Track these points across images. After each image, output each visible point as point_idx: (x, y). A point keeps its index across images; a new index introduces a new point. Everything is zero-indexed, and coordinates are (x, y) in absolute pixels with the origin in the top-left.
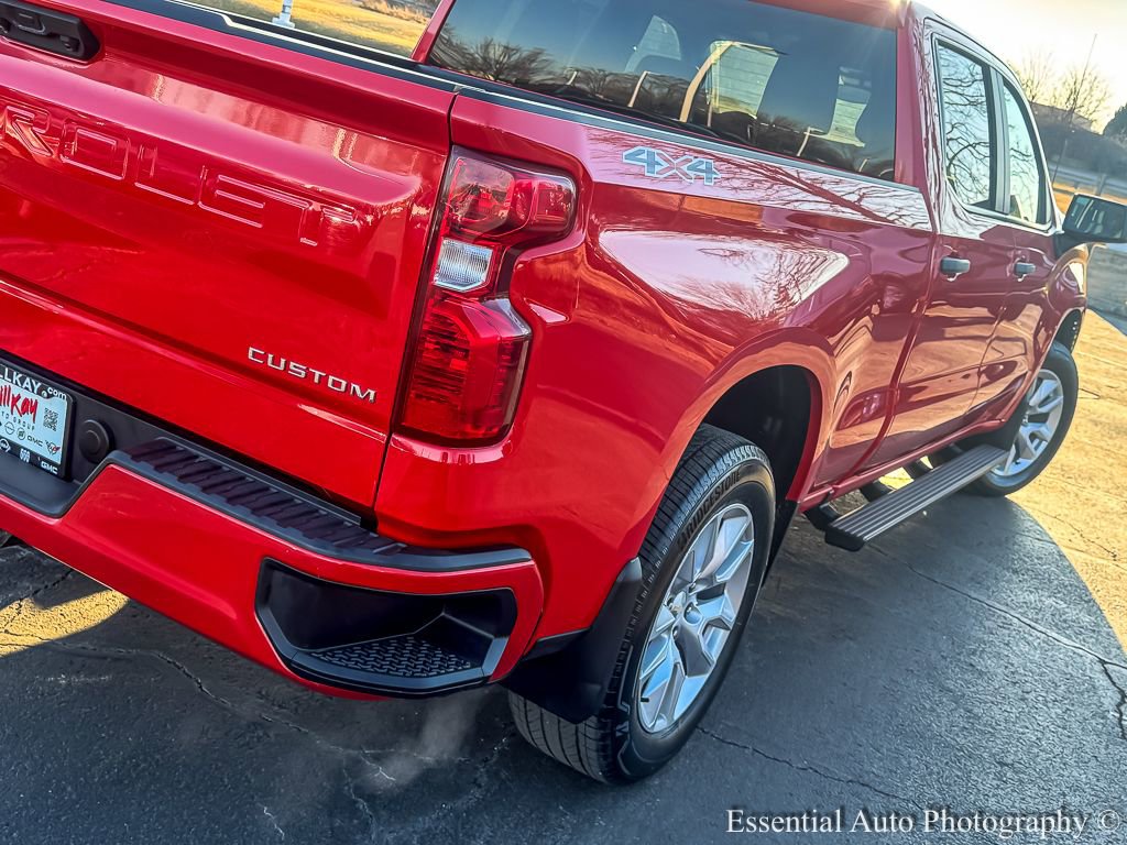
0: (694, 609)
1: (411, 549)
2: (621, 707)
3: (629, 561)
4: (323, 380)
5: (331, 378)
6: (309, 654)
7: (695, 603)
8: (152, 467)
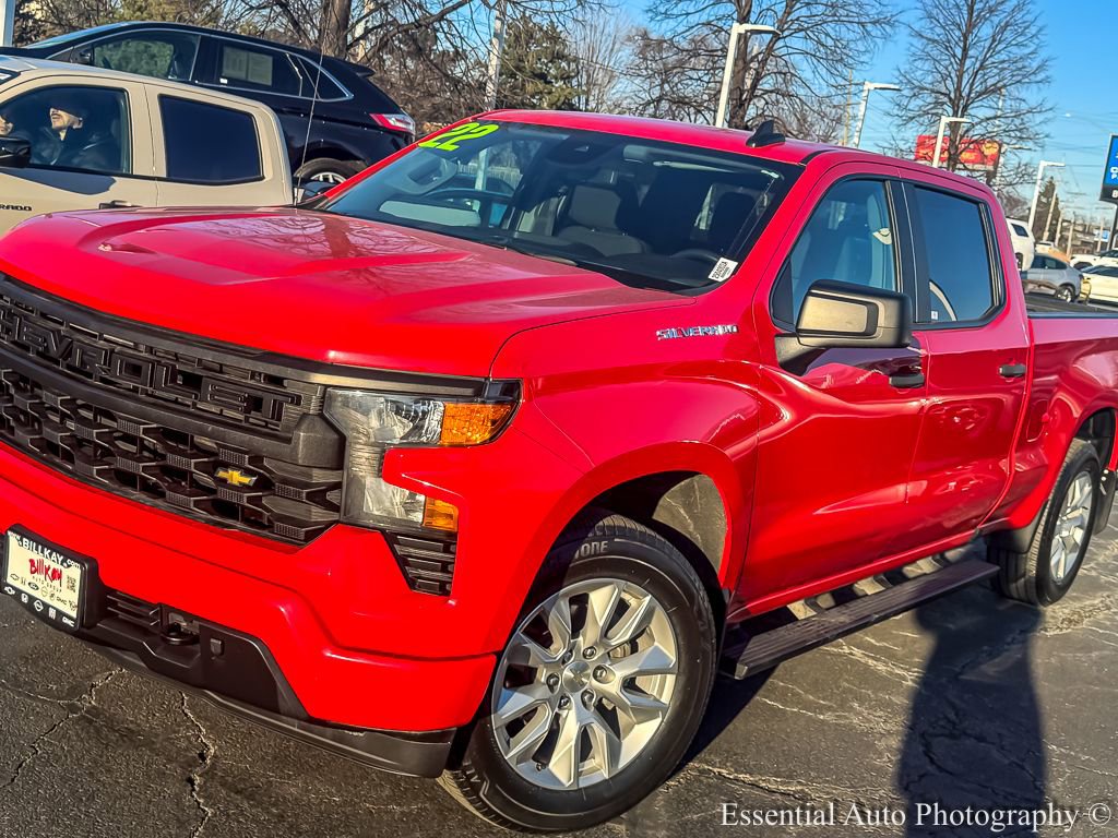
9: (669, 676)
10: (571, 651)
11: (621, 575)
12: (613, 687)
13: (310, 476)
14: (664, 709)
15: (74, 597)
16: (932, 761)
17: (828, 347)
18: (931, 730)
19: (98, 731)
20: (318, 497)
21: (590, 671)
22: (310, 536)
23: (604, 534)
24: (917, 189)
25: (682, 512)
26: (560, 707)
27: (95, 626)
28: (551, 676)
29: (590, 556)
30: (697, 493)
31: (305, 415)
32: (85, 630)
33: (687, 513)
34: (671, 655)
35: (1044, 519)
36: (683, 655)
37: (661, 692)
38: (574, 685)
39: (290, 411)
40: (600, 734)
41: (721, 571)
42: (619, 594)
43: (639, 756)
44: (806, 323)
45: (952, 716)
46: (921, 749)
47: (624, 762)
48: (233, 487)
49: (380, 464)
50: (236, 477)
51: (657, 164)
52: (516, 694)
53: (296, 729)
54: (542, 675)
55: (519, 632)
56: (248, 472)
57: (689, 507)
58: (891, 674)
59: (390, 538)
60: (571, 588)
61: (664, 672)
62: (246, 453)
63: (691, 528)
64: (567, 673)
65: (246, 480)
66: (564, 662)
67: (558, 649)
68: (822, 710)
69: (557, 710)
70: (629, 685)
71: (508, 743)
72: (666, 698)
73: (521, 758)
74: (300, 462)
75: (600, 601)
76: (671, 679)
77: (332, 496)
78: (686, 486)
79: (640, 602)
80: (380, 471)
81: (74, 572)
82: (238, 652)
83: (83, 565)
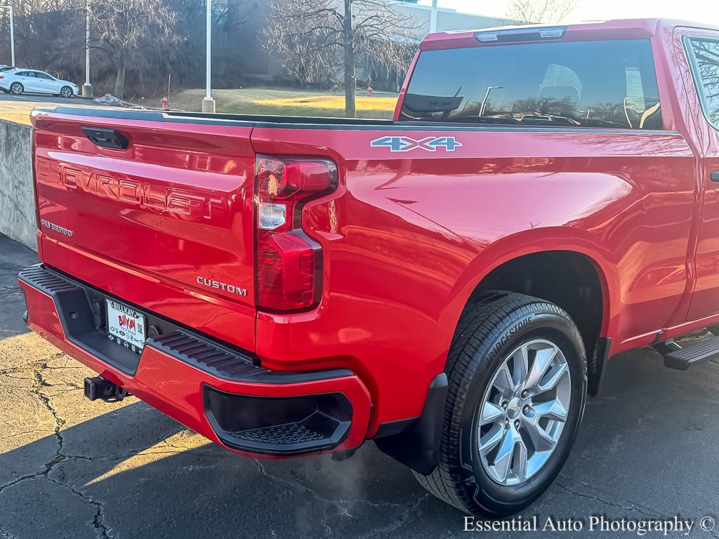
0: (530, 408)
1: (274, 372)
2: (464, 467)
3: (436, 375)
4: (226, 287)
5: (228, 286)
6: (231, 434)
7: (531, 404)
8: (153, 340)
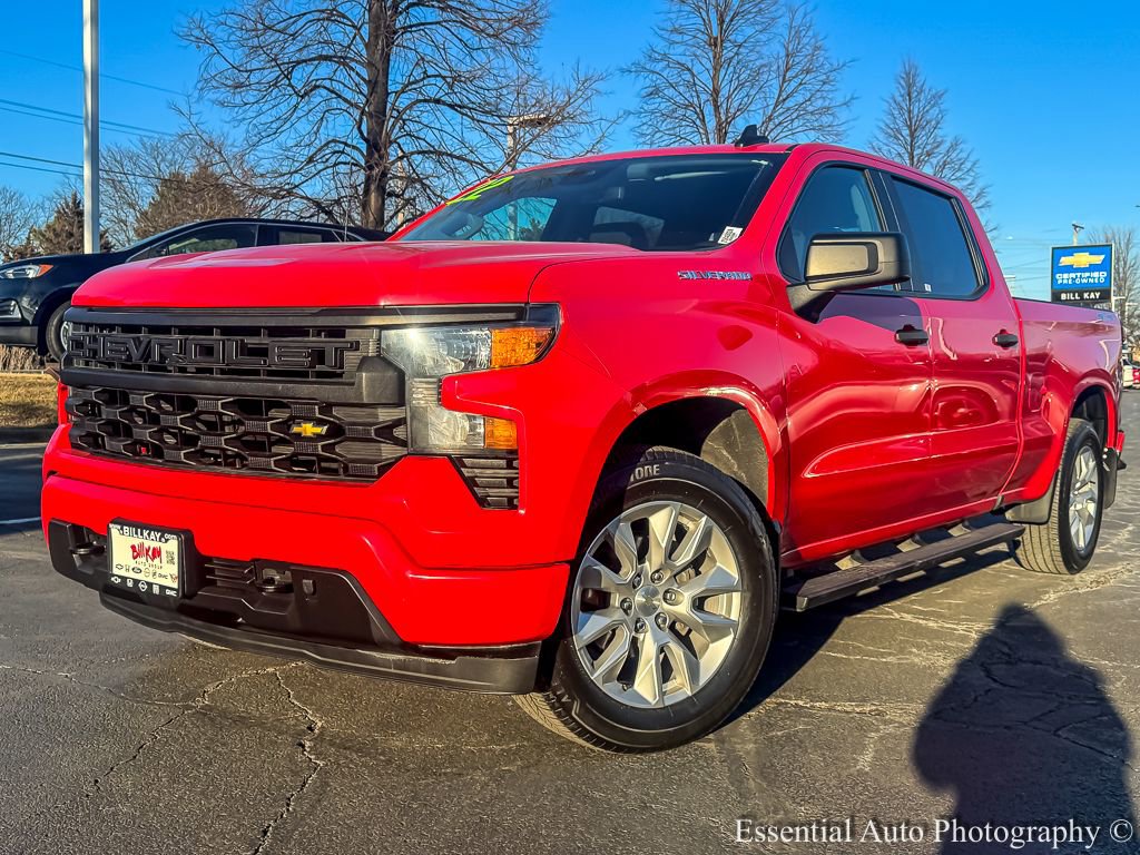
9: (734, 594)
10: (639, 575)
11: (676, 497)
12: (683, 608)
13: (376, 416)
14: (734, 625)
15: (174, 569)
16: (995, 681)
17: (837, 290)
18: (989, 661)
19: (212, 720)
20: (386, 432)
21: (660, 596)
22: (383, 470)
23: (655, 458)
24: (895, 182)
25: (725, 453)
26: (637, 630)
27: (196, 594)
28: (624, 601)
29: (644, 479)
30: (736, 432)
31: (365, 359)
32: (187, 601)
33: (729, 453)
34: (734, 572)
35: (1058, 489)
36: (745, 572)
37: (729, 610)
38: (648, 609)
39: (351, 358)
40: (677, 653)
41: (769, 505)
42: (676, 517)
43: (718, 673)
44: (813, 271)
45: (1006, 650)
46: (982, 674)
47: (704, 678)
48: (309, 439)
49: (439, 393)
50: (309, 429)
51: (658, 179)
52: (593, 616)
53: (393, 670)
54: (616, 600)
55: (588, 556)
56: (319, 422)
57: (730, 447)
58: (942, 627)
59: (456, 462)
60: (632, 511)
61: (729, 590)
62: (316, 404)
63: (735, 468)
64: (639, 599)
65: (318, 430)
66: (634, 587)
67: (628, 572)
68: (882, 655)
69: (633, 634)
70: (699, 604)
71: (592, 665)
72: (735, 616)
73: (607, 678)
74: (365, 401)
75: (660, 524)
76: (736, 597)
77: (399, 432)
78: (726, 426)
79: (697, 524)
80: (439, 400)
81: (172, 545)
82: (330, 587)
83: (179, 536)
